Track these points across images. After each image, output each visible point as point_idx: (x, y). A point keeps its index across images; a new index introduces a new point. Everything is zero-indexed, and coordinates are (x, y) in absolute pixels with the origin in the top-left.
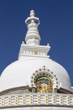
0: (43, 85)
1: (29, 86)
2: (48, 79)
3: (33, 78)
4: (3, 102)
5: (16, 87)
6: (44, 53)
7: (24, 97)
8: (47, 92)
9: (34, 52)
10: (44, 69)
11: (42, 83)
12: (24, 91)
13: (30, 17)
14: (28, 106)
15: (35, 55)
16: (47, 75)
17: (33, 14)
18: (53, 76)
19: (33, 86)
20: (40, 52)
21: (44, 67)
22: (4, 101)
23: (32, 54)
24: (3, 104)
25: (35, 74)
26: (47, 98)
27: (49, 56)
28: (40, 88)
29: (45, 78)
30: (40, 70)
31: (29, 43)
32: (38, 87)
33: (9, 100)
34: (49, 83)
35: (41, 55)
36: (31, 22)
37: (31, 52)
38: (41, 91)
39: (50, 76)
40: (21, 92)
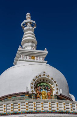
0: (43, 91)
1: (29, 92)
2: (48, 85)
3: (33, 84)
4: (5, 109)
5: (16, 93)
6: (41, 58)
7: (27, 104)
8: (47, 99)
9: (31, 57)
10: (44, 75)
11: (42, 89)
12: (23, 97)
13: (26, 20)
14: (32, 113)
15: (33, 60)
16: (47, 81)
17: (29, 16)
18: (53, 82)
19: (33, 92)
20: (37, 57)
21: (44, 72)
22: (6, 107)
23: (29, 58)
24: (5, 110)
25: (35, 80)
26: (51, 105)
27: (47, 62)
28: (40, 94)
29: (45, 84)
30: (40, 76)
31: (26, 47)
32: (37, 93)
33: (11, 106)
34: (49, 89)
35: (39, 60)
36: (27, 25)
37: (28, 57)
38: (41, 97)
39: (49, 82)
40: (21, 98)
